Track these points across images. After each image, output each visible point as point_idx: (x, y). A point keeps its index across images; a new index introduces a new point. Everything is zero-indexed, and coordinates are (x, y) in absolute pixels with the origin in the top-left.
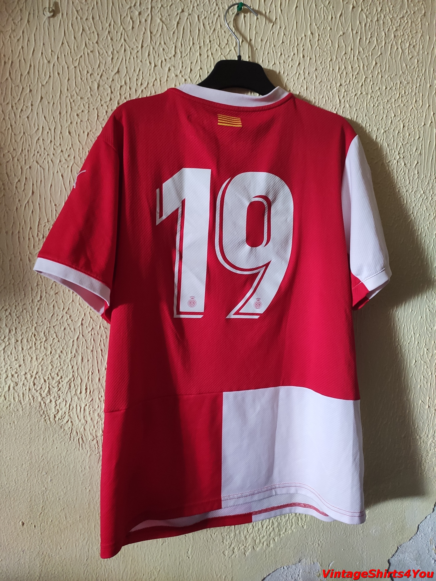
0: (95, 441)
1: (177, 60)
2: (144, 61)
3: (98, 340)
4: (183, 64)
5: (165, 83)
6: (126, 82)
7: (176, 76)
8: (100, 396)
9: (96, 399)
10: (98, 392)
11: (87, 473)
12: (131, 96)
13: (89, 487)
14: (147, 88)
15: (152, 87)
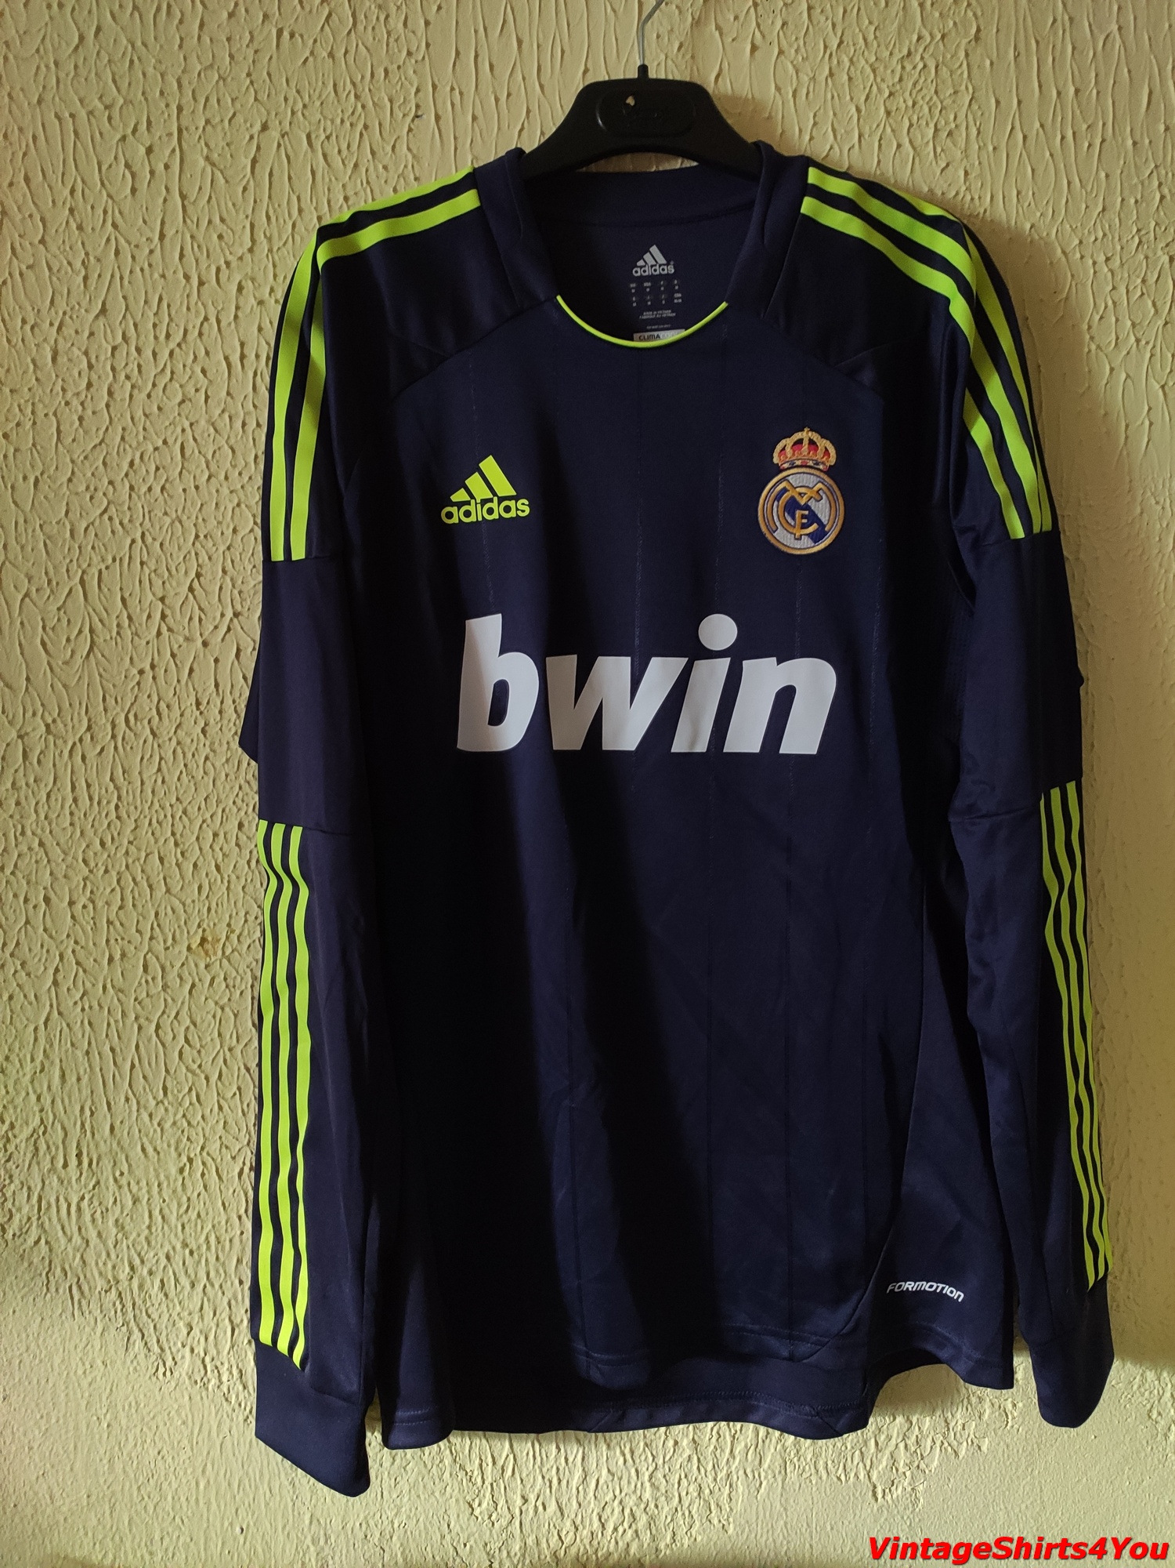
0: (114, 1292)
1: (260, 261)
2: (169, 274)
3: (103, 1022)
4: (278, 270)
5: (233, 325)
6: (128, 335)
7: (261, 303)
8: (118, 1174)
9: (107, 1179)
10: (112, 1164)
11: (98, 1379)
12: (143, 369)
13: (108, 1416)
14: (183, 346)
15: (198, 340)
